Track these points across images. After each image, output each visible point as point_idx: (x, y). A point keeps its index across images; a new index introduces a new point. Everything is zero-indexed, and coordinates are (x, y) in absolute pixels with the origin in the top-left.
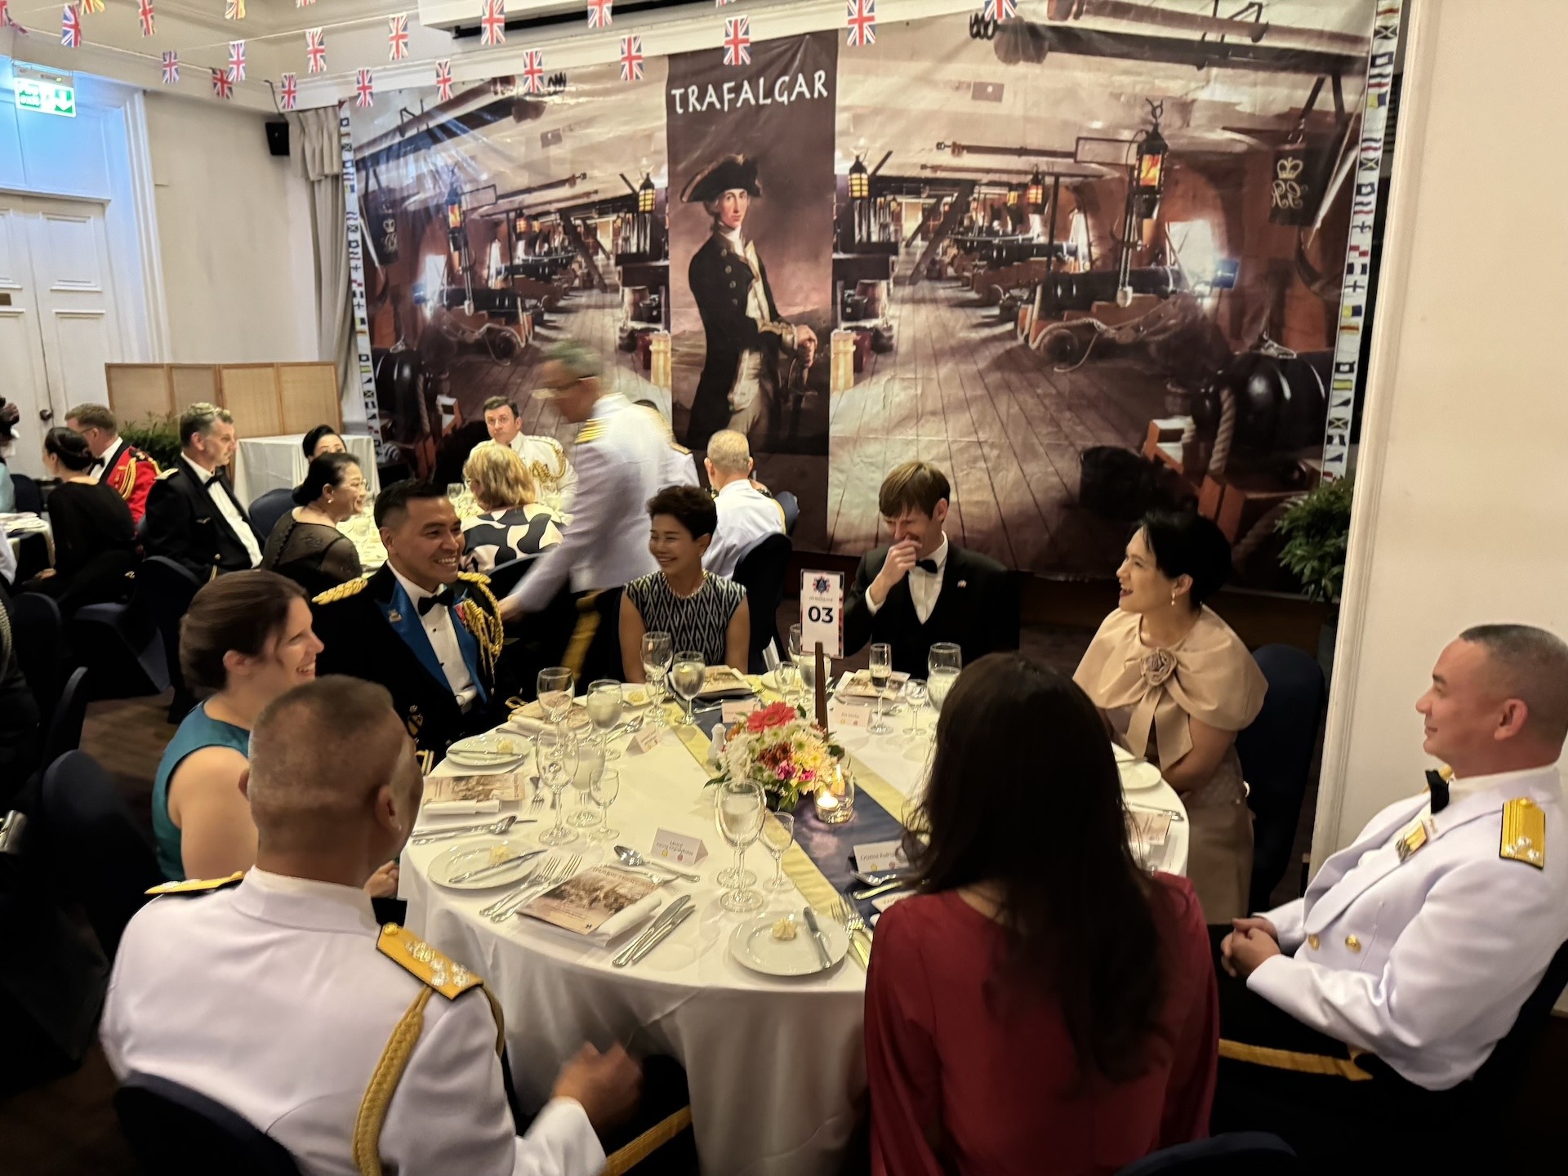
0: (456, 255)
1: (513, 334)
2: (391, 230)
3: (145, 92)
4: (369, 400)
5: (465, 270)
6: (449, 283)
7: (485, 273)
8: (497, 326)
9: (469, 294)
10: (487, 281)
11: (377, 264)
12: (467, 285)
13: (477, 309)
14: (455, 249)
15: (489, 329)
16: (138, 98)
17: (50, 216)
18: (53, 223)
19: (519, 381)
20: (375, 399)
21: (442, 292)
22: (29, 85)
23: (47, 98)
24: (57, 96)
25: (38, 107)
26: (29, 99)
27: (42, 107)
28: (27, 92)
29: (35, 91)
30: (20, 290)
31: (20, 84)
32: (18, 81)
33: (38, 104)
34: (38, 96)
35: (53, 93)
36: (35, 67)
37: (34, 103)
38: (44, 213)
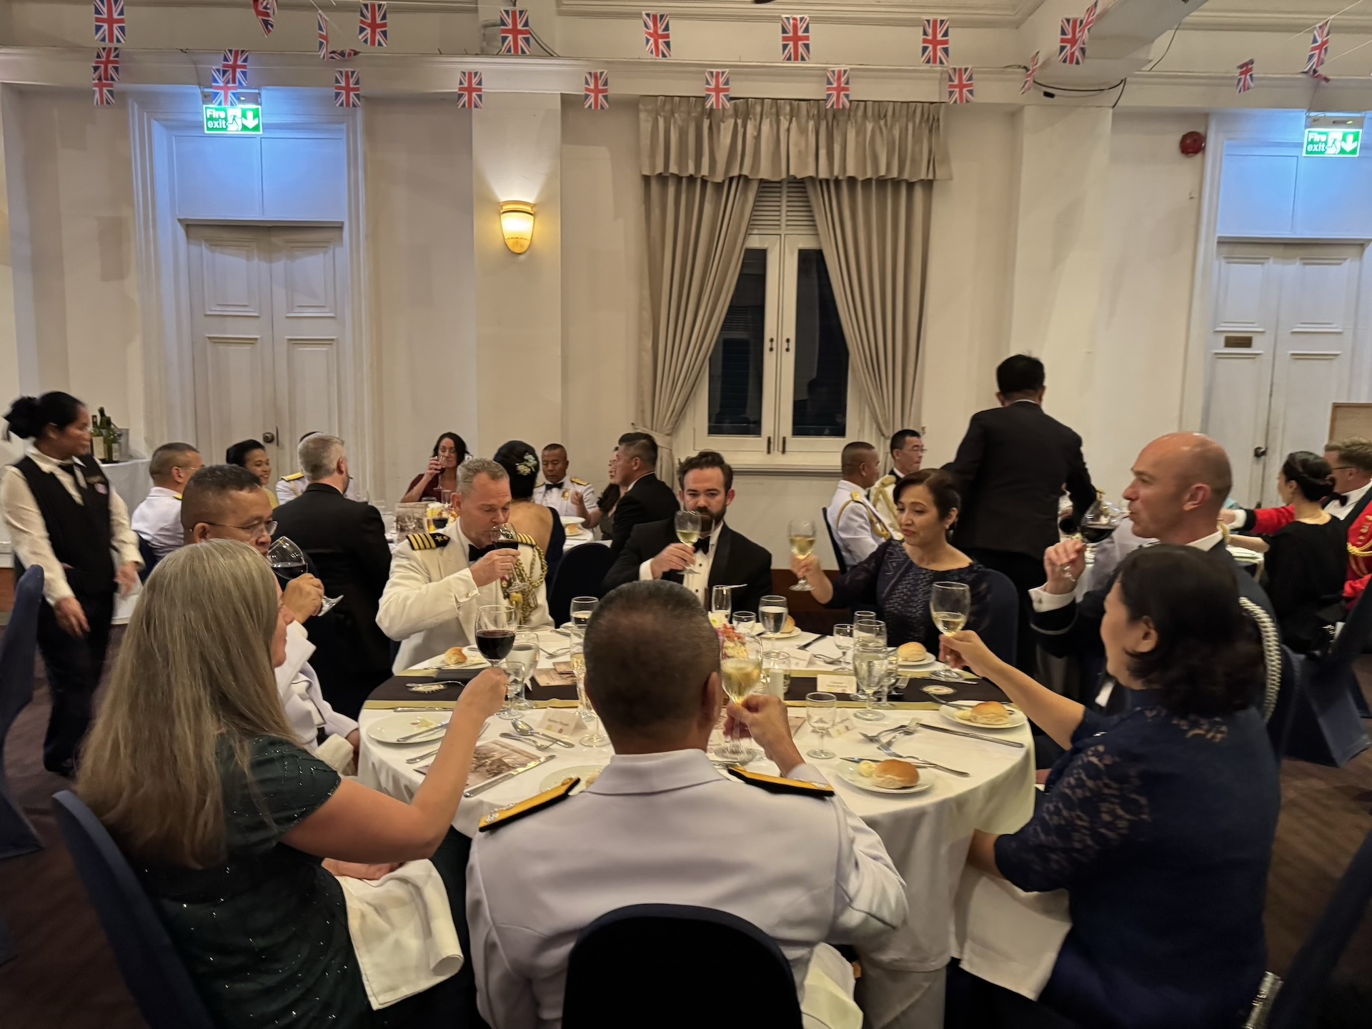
17: (1307, 261)
18: (1308, 267)
22: (1319, 133)
23: (1333, 143)
24: (1344, 139)
25: (1323, 153)
26: (1316, 146)
27: (1326, 152)
28: (1315, 140)
29: (1323, 138)
30: (1262, 332)
31: (1310, 134)
32: (1309, 132)
33: (1323, 150)
34: (1326, 143)
35: (1340, 138)
36: (1328, 114)
37: (1320, 150)
38: (1301, 259)
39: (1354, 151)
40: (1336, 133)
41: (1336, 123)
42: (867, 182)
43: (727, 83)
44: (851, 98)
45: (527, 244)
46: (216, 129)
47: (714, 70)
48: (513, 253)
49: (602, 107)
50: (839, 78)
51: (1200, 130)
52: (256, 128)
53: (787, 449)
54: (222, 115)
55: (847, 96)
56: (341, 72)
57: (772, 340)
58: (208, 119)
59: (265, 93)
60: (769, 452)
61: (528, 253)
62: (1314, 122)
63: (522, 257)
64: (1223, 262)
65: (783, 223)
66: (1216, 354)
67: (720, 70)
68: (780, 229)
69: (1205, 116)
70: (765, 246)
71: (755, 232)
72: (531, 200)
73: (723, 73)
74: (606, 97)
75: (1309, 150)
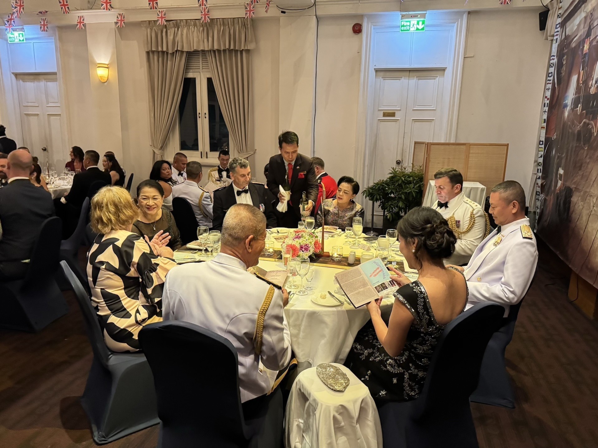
0: (582, 72)
1: (593, 127)
2: (564, 63)
3: (469, 13)
4: (539, 168)
5: (583, 84)
6: (576, 94)
7: (591, 83)
8: (587, 121)
9: (581, 100)
10: (590, 88)
11: (556, 86)
12: (582, 94)
13: (582, 110)
14: (582, 70)
15: (585, 123)
16: (465, 16)
17: (419, 78)
18: (420, 81)
19: (588, 161)
20: (541, 167)
21: (573, 99)
22: (406, 22)
23: (413, 26)
24: (418, 24)
25: (408, 30)
26: (405, 28)
27: (410, 30)
28: (405, 25)
29: (408, 24)
30: (400, 110)
31: (402, 22)
32: (401, 21)
33: (409, 29)
34: (410, 26)
35: (416, 23)
36: (410, 13)
37: (407, 29)
38: (417, 77)
39: (423, 29)
40: (414, 21)
41: (415, 16)
42: (224, 51)
43: (165, 15)
44: (210, 18)
45: (106, 79)
46: (12, 41)
47: (161, 10)
48: (103, 82)
49: (123, 27)
50: (205, 10)
51: (360, 23)
52: (23, 40)
53: (208, 157)
54: (13, 36)
55: (208, 17)
56: (42, 19)
57: (199, 114)
58: (9, 38)
59: (25, 27)
60: (202, 158)
61: (107, 82)
62: (403, 17)
63: (106, 84)
64: (382, 79)
65: (201, 67)
66: (379, 120)
67: (163, 10)
68: (200, 70)
69: (362, 16)
70: (195, 77)
71: (191, 71)
72: (107, 63)
73: (164, 11)
74: (124, 23)
75: (402, 29)
